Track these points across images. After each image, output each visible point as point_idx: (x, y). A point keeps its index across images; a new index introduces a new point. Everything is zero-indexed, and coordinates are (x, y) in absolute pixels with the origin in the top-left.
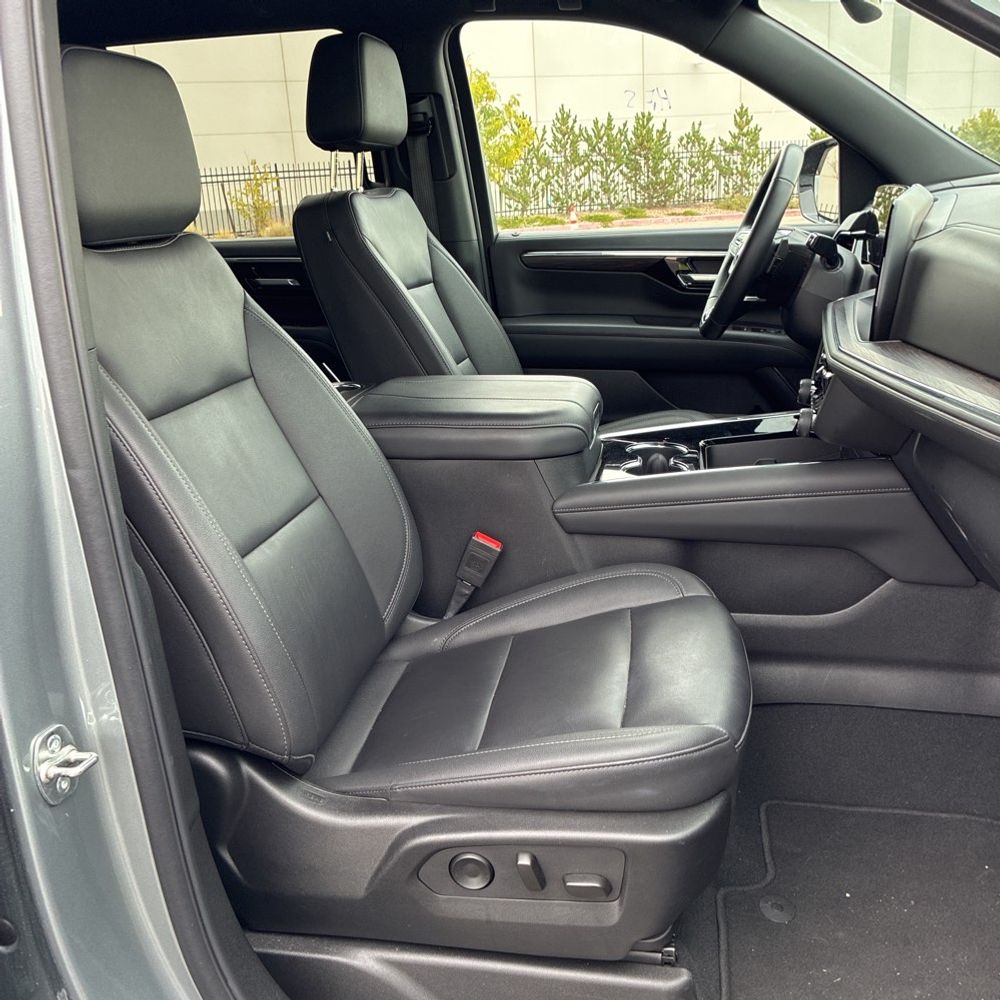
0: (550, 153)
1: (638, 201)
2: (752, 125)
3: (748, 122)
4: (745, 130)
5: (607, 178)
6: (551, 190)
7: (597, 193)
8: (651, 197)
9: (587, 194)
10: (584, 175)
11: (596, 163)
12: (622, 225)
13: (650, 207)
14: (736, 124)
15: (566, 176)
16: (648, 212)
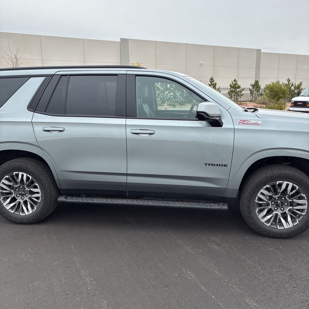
0: (160, 87)
1: (183, 101)
2: (214, 82)
3: (213, 81)
4: (213, 83)
5: (175, 95)
6: (160, 97)
7: (172, 98)
8: (187, 100)
9: (169, 98)
10: (168, 93)
11: (172, 90)
12: (179, 107)
13: (187, 103)
14: (210, 81)
15: (164, 93)
16: (186, 104)
